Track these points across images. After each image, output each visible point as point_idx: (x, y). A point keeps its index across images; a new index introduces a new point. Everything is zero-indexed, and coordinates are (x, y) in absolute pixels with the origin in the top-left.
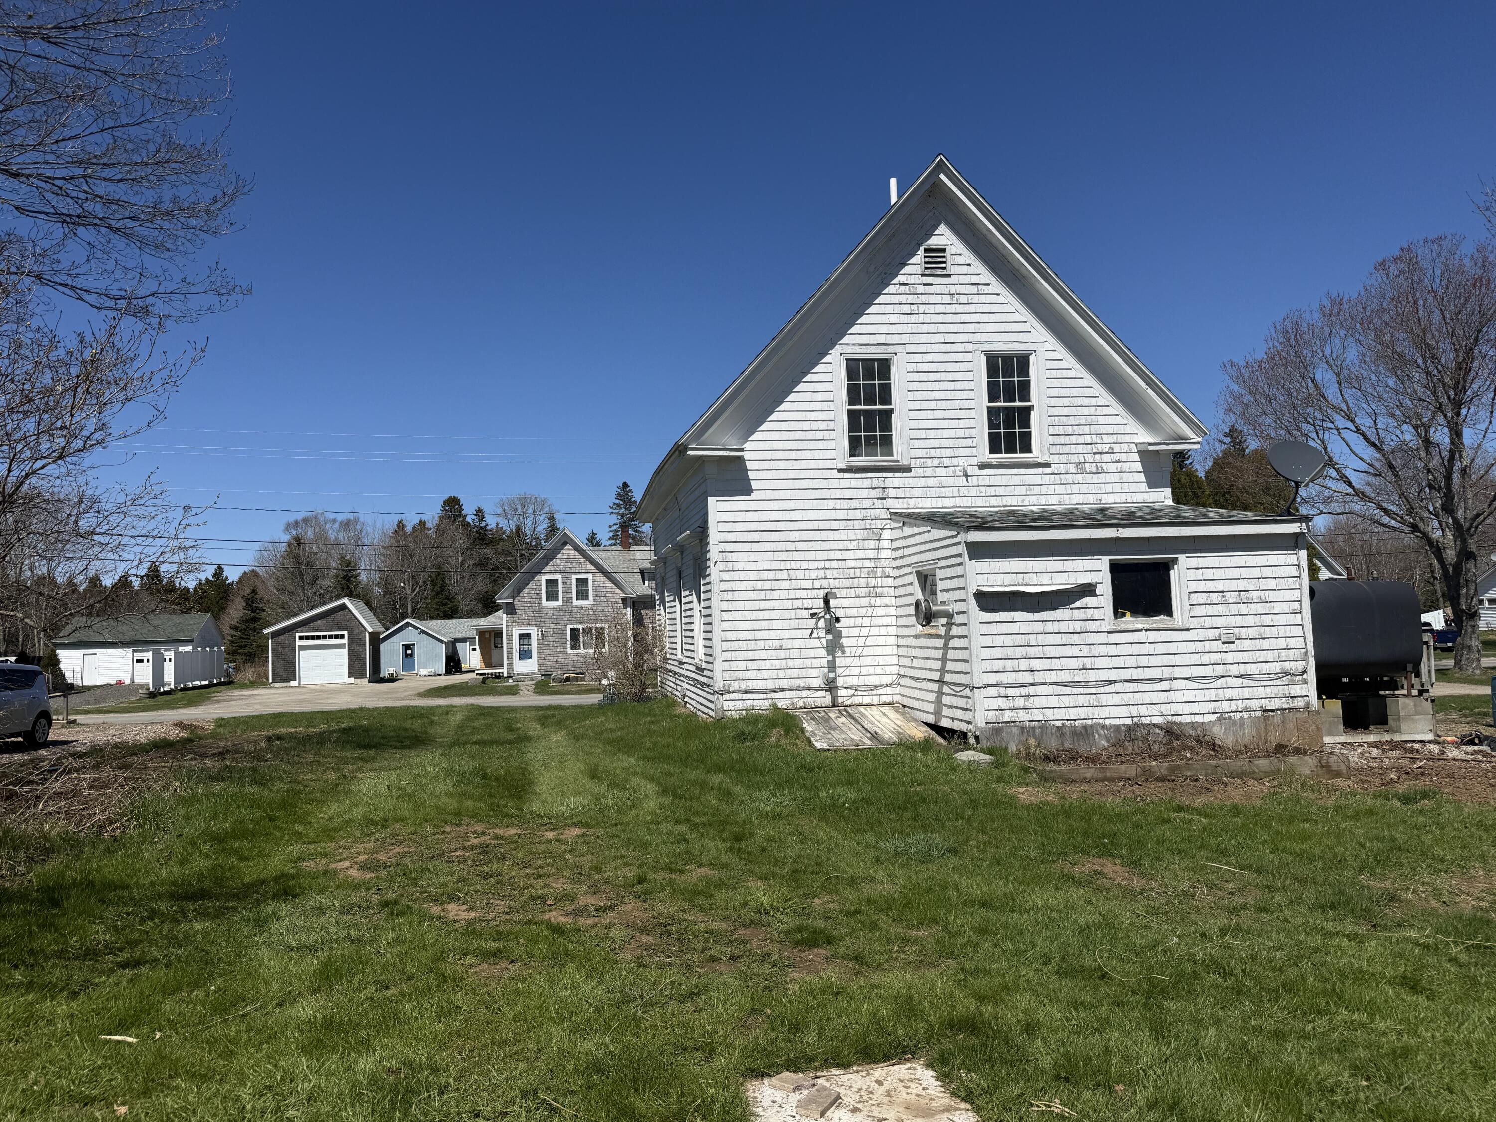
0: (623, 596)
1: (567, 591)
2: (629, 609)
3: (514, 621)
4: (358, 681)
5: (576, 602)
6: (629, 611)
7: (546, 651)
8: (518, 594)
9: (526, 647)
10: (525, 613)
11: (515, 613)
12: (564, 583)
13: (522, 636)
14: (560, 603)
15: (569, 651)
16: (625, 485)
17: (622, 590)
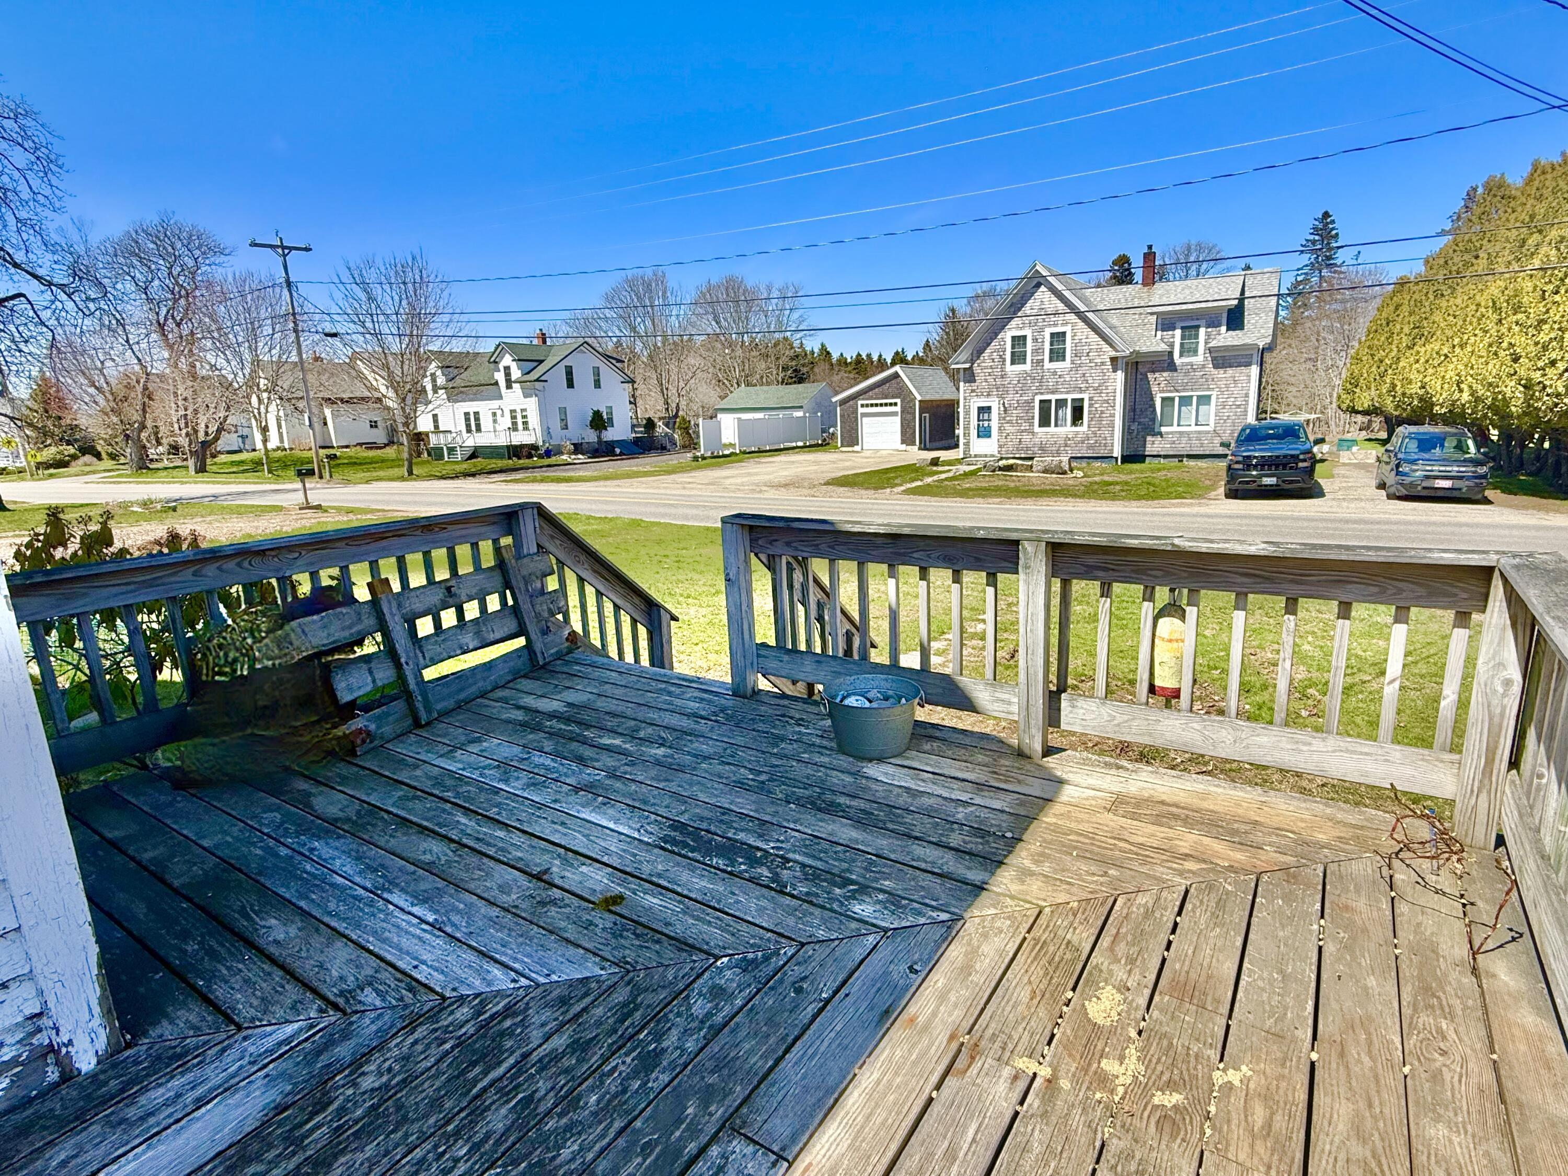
0: (1113, 354)
1: (1037, 351)
2: (1119, 372)
3: (973, 391)
4: (909, 448)
5: (1047, 365)
6: (1120, 376)
7: (1009, 428)
8: (978, 358)
9: (986, 424)
10: (986, 381)
11: (975, 381)
12: (1035, 340)
13: (981, 410)
14: (1027, 367)
15: (1037, 428)
16: (1326, 215)
17: (1111, 345)
